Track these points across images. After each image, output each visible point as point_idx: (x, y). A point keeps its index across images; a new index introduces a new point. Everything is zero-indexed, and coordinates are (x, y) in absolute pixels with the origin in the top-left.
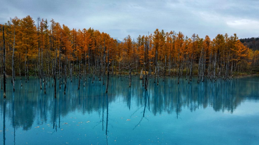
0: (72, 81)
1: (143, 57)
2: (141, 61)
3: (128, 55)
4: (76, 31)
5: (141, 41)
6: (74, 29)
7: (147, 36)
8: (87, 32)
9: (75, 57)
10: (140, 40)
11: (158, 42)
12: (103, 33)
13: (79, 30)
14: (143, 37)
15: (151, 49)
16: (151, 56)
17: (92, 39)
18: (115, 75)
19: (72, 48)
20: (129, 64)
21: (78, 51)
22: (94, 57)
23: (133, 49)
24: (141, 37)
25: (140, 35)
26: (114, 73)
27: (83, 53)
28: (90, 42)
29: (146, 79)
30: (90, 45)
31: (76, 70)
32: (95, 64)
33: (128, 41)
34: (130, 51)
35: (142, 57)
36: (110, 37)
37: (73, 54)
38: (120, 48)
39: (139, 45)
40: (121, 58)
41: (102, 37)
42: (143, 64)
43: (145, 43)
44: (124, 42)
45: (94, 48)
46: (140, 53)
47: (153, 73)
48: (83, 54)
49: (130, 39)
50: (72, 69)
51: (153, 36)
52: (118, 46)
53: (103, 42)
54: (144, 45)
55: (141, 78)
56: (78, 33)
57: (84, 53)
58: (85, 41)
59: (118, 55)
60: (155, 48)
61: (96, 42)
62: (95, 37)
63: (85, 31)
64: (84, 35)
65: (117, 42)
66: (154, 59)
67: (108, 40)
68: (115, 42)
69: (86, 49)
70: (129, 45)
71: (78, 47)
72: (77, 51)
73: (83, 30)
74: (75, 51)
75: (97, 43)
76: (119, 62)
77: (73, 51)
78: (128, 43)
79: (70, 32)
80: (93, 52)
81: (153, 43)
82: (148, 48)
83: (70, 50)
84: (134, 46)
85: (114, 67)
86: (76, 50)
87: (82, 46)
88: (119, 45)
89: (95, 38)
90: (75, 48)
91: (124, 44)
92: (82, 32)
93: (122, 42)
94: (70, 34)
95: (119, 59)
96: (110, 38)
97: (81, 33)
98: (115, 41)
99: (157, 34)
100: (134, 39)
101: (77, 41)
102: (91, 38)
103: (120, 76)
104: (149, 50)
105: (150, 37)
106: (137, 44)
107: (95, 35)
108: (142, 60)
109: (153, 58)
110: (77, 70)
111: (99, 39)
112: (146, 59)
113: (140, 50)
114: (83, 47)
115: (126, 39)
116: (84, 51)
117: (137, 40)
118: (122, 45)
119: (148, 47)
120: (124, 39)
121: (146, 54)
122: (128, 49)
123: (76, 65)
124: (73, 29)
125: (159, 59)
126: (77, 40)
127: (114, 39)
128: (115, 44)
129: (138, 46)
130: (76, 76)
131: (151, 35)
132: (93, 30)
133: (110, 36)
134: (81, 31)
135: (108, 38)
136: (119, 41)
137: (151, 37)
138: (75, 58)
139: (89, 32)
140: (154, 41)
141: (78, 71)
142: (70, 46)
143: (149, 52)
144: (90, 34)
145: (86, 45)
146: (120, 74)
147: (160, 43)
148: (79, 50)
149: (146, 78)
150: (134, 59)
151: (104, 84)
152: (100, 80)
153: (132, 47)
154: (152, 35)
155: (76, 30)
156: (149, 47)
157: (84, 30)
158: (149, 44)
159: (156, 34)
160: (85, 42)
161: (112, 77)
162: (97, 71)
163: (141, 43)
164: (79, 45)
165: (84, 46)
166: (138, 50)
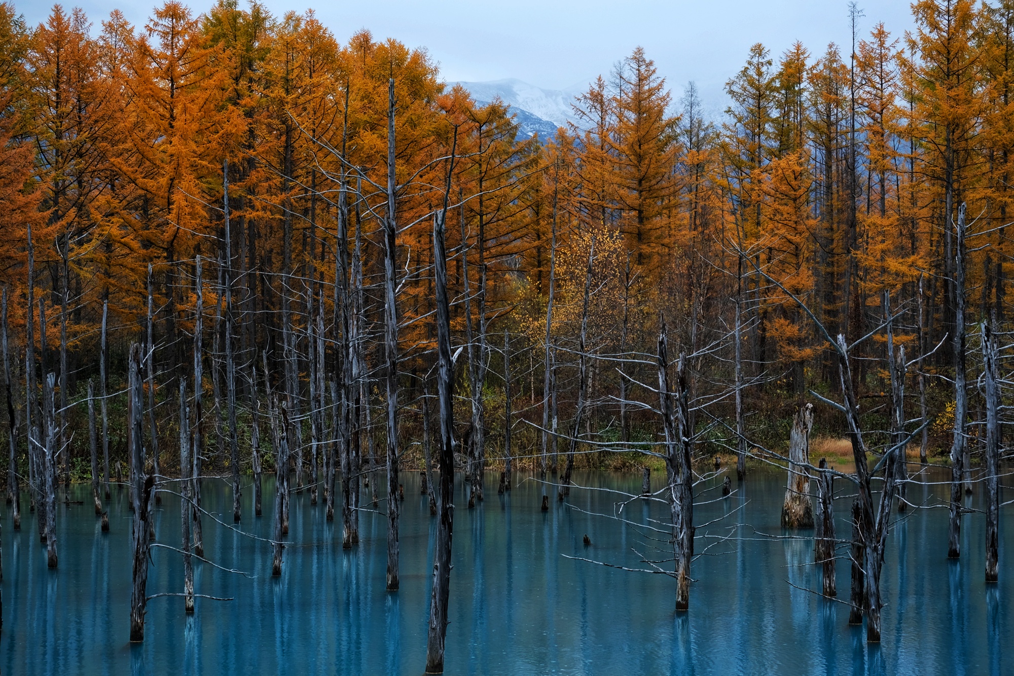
0: (53, 565)
1: (806, 278)
2: (780, 328)
3: (639, 270)
4: (80, 37)
5: (775, 114)
6: (57, 10)
7: (833, 56)
8: (193, 42)
9: (77, 313)
10: (760, 97)
11: (960, 110)
12: (363, 43)
13: (118, 26)
14: (788, 65)
15: (890, 198)
16: (893, 264)
17: (249, 114)
18: (505, 486)
19: (48, 213)
20: (663, 363)
21: (108, 245)
22: (269, 298)
23: (686, 197)
24: (776, 69)
25: (758, 50)
26: (495, 468)
27: (162, 264)
28: (226, 142)
29: (863, 515)
30: (236, 173)
31: (93, 447)
32: (292, 375)
33: (632, 116)
34: (658, 221)
35: (787, 280)
36: (439, 80)
37: (55, 279)
38: (547, 187)
39: (754, 158)
40: (558, 298)
41: (358, 82)
42: (802, 363)
43: (815, 128)
44: (588, 123)
45: (276, 200)
46: (765, 241)
47: (917, 451)
48: (162, 278)
49: (651, 92)
50: (51, 431)
51: (903, 45)
52: (522, 174)
53: (369, 140)
54: (810, 146)
55: (797, 509)
56: (107, 52)
57: (169, 258)
58: (184, 137)
59: (522, 272)
60: (934, 177)
61: (288, 146)
62: (278, 91)
63: (174, 33)
64: (171, 68)
65: (512, 131)
66: (927, 298)
67: (418, 106)
68: (489, 134)
69: (193, 215)
70: (640, 158)
71: (102, 198)
72: (94, 243)
73: (160, 15)
74: (80, 243)
75: (302, 145)
76: (544, 345)
77: (62, 241)
78: (631, 136)
79: (20, 52)
80: (265, 245)
81: (904, 122)
82: (853, 186)
83: (19, 233)
84: (698, 168)
85: (492, 399)
86: (81, 232)
87: (150, 183)
88: (535, 161)
89: (282, 102)
90: (72, 212)
91: (586, 145)
92: (143, 40)
93: (562, 135)
94: (20, 71)
95: (537, 311)
96: (440, 88)
97: (134, 55)
98: (488, 121)
99: (943, 23)
100: (700, 95)
101: (94, 139)
102: (236, 99)
103: (564, 496)
104: (862, 203)
105: (866, 63)
106: (724, 146)
107: (277, 69)
108: (790, 313)
109: (908, 290)
110: (98, 439)
111: (321, 110)
112: (839, 304)
113: (767, 211)
114: (162, 202)
115: (609, 93)
116: (167, 236)
117: (733, 104)
118: (565, 164)
119: (852, 168)
120: (586, 90)
121: (838, 246)
122: (632, 197)
123: (97, 392)
124: (57, 19)
125: (986, 295)
126: (99, 129)
127: (481, 101)
128: (497, 153)
129: (739, 167)
130: (99, 513)
131: (881, 35)
132: (258, 19)
133: (435, 71)
134: (136, 35)
135: (415, 95)
136: (528, 118)
137: (882, 58)
138: (77, 321)
139: (215, 40)
140: (912, 98)
141: (120, 451)
142: (29, 187)
143: (870, 219)
144: (229, 59)
145: (188, 182)
146: (554, 472)
147: (989, 122)
148: (115, 231)
149: (856, 512)
150: (707, 306)
151: (394, 587)
152: (350, 547)
153: (680, 174)
154: (897, 43)
155: (79, 18)
156: (862, 169)
157: (167, 22)
158: (861, 137)
159: (935, 26)
160: (177, 146)
161: (471, 506)
162: (307, 453)
163: (768, 127)
164: (113, 178)
165: (171, 186)
166: (743, 204)
